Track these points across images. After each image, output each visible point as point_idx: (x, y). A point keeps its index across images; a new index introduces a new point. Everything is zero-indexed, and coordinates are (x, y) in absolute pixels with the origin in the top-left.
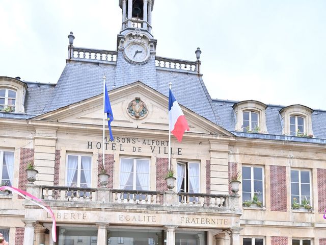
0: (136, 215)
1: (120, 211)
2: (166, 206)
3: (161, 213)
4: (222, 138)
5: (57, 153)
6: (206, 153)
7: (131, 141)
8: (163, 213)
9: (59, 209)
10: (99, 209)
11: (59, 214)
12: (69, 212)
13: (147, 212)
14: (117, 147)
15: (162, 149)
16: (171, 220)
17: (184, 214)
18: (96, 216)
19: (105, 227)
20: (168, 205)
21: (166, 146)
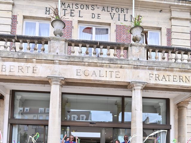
0: (97, 69)
1: (77, 65)
2: (132, 60)
3: (126, 68)
4: (184, 4)
5: (14, 18)
6: (167, 21)
7: (90, 7)
8: (129, 68)
9: (4, 61)
10: (52, 62)
11: (4, 67)
12: (16, 64)
13: (110, 67)
14: (76, 13)
15: (122, 17)
16: (138, 76)
17: (153, 69)
18: (49, 71)
19: (59, 83)
20: (134, 59)
21: (125, 13)
